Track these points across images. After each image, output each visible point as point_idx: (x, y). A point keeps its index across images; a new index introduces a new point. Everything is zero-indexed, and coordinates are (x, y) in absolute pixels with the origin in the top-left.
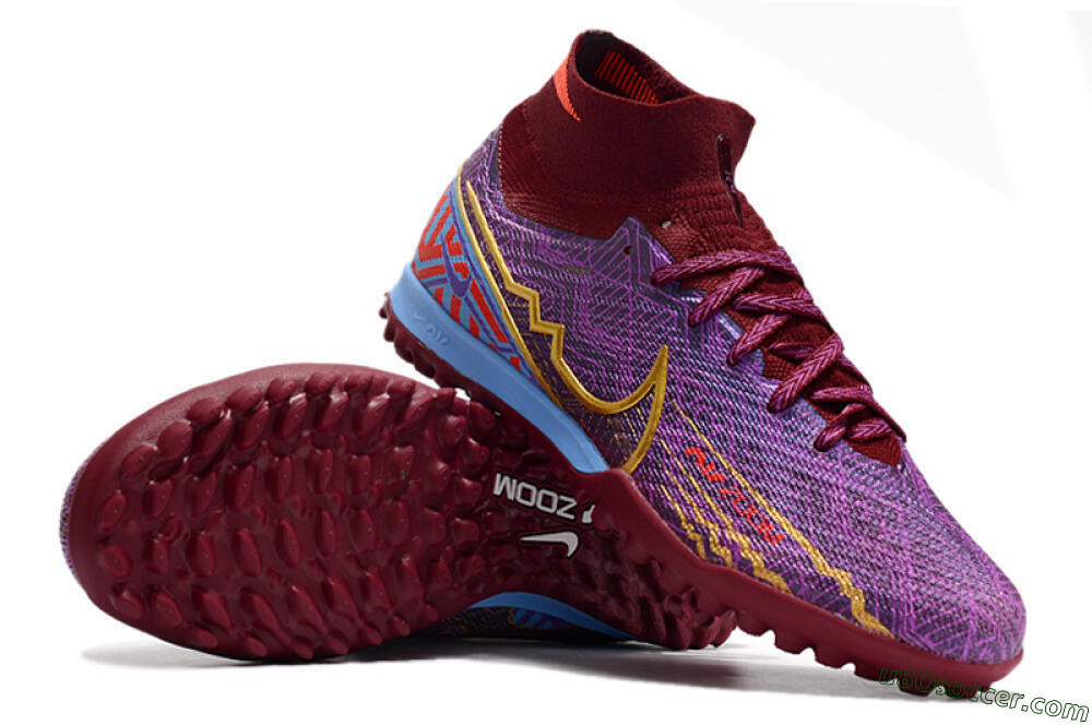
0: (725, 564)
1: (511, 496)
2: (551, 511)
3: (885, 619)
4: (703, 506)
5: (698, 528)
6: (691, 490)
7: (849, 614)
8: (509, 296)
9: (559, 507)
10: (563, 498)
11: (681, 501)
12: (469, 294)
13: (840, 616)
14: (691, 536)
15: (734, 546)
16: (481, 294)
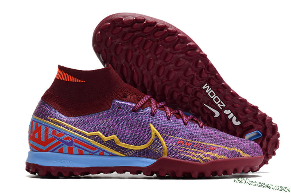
0: (210, 160)
1: (207, 91)
2: (217, 103)
3: (248, 153)
4: (193, 151)
5: (197, 157)
6: (187, 150)
7: (241, 156)
8: (91, 137)
9: (219, 104)
10: (222, 102)
11: (187, 154)
12: (74, 143)
13: (240, 157)
14: (196, 159)
15: (208, 155)
16: (79, 141)
